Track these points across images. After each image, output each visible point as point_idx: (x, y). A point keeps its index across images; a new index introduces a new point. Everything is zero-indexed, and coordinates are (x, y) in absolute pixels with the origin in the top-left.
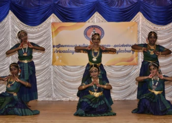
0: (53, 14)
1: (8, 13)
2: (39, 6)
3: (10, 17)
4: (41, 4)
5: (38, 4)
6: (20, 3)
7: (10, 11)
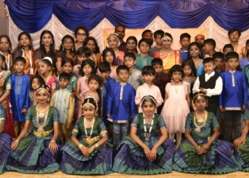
0: (105, 19)
1: (50, 17)
2: (88, 9)
3: (53, 22)
4: (90, 7)
5: (87, 7)
6: (65, 5)
7: (53, 15)
